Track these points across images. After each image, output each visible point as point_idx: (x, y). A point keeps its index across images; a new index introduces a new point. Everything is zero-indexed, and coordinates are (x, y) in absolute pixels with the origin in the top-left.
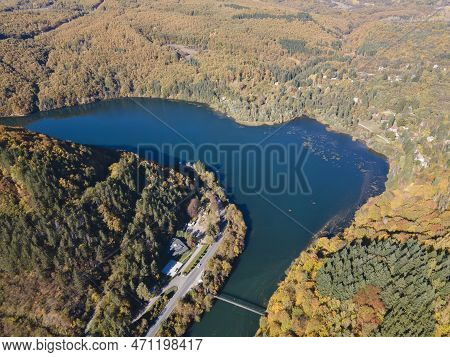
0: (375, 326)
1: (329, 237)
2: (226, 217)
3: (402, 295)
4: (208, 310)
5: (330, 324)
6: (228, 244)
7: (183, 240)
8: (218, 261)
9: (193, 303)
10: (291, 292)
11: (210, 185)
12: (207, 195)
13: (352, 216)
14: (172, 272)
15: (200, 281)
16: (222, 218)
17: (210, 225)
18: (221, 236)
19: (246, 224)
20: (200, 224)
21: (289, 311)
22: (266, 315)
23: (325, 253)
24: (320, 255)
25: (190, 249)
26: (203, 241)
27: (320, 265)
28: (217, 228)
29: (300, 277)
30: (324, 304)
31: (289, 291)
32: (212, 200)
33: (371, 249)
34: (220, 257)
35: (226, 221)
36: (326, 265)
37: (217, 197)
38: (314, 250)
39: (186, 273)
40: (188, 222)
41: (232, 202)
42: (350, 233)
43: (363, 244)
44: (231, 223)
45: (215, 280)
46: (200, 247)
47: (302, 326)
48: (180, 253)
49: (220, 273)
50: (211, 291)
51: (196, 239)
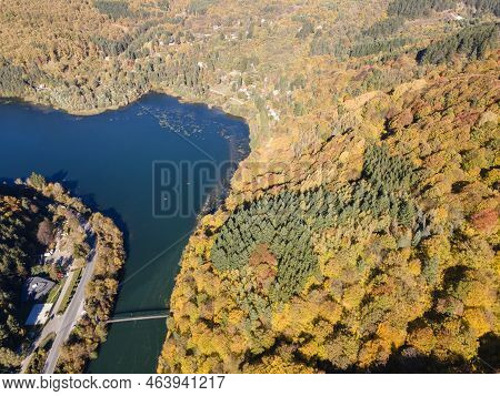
0: (272, 279)
1: (212, 212)
2: (93, 230)
3: (287, 242)
4: (103, 340)
5: (234, 295)
6: (106, 259)
7: (45, 276)
8: (99, 282)
9: (82, 341)
10: (190, 281)
11: (59, 198)
12: (60, 211)
14: (42, 318)
15: (84, 313)
16: (88, 232)
17: (76, 246)
18: (94, 253)
19: (121, 230)
20: (61, 248)
21: (193, 301)
22: (172, 314)
23: (213, 230)
24: (208, 233)
25: (56, 282)
26: (73, 266)
27: (211, 242)
28: (86, 246)
29: (194, 263)
30: (226, 278)
31: (187, 281)
32: (69, 216)
33: (252, 211)
34: (100, 277)
35: (95, 234)
36: (217, 241)
37: (74, 211)
38: (202, 231)
39: (61, 312)
40: (45, 251)
41: (95, 211)
42: (231, 202)
43: (245, 209)
44: (101, 234)
45: (102, 304)
46: (70, 275)
47: (211, 310)
48: (44, 292)
49: (106, 294)
50: (101, 317)
51: (62, 268)
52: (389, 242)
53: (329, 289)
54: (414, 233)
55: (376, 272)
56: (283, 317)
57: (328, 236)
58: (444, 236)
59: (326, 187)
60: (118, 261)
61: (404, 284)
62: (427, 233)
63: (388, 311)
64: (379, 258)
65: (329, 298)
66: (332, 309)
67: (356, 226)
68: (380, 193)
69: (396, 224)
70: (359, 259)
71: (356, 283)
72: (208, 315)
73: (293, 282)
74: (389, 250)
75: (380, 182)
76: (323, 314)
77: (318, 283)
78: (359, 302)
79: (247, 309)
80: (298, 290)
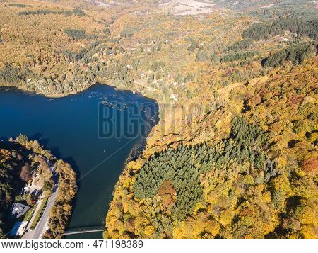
0: (173, 204)
1: (135, 160)
2: (57, 171)
3: (183, 180)
5: (148, 216)
6: (65, 191)
7: (24, 202)
8: (59, 206)
10: (120, 206)
11: (36, 150)
12: (36, 159)
13: (145, 142)
14: (20, 231)
15: (48, 228)
16: (54, 173)
17: (45, 182)
18: (57, 187)
19: (75, 171)
20: (35, 184)
21: (121, 219)
22: (107, 229)
23: (135, 171)
24: (132, 174)
25: (31, 207)
26: (43, 196)
27: (134, 179)
28: (51, 182)
29: (123, 193)
30: (143, 204)
31: (118, 206)
32: (41, 162)
33: (161, 159)
34: (60, 203)
35: (58, 174)
36: (137, 179)
37: (44, 158)
38: (128, 172)
39: (33, 227)
40: (25, 186)
41: (59, 159)
42: (147, 153)
43: (155, 158)
44: (62, 174)
45: (60, 222)
46: (40, 202)
47: (132, 225)
48: (23, 214)
49: (63, 215)
50: (59, 231)
51: (35, 197)
52: (249, 179)
53: (211, 211)
54: (265, 174)
55: (241, 200)
56: (181, 231)
57: (210, 176)
58: (285, 176)
59: (207, 143)
60: (72, 192)
61: (260, 208)
62: (274, 174)
63: (251, 227)
64: (243, 191)
65: (211, 217)
66: (213, 226)
67: (227, 169)
68: (242, 148)
69: (253, 168)
70: (230, 191)
71: (229, 207)
72: (130, 229)
73: (187, 207)
74: (250, 185)
75: (242, 141)
76: (207, 229)
77: (203, 207)
78: (231, 221)
79: (157, 225)
80: (191, 212)
